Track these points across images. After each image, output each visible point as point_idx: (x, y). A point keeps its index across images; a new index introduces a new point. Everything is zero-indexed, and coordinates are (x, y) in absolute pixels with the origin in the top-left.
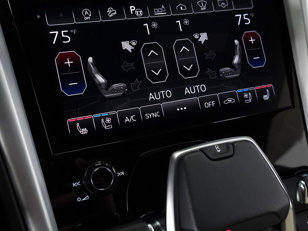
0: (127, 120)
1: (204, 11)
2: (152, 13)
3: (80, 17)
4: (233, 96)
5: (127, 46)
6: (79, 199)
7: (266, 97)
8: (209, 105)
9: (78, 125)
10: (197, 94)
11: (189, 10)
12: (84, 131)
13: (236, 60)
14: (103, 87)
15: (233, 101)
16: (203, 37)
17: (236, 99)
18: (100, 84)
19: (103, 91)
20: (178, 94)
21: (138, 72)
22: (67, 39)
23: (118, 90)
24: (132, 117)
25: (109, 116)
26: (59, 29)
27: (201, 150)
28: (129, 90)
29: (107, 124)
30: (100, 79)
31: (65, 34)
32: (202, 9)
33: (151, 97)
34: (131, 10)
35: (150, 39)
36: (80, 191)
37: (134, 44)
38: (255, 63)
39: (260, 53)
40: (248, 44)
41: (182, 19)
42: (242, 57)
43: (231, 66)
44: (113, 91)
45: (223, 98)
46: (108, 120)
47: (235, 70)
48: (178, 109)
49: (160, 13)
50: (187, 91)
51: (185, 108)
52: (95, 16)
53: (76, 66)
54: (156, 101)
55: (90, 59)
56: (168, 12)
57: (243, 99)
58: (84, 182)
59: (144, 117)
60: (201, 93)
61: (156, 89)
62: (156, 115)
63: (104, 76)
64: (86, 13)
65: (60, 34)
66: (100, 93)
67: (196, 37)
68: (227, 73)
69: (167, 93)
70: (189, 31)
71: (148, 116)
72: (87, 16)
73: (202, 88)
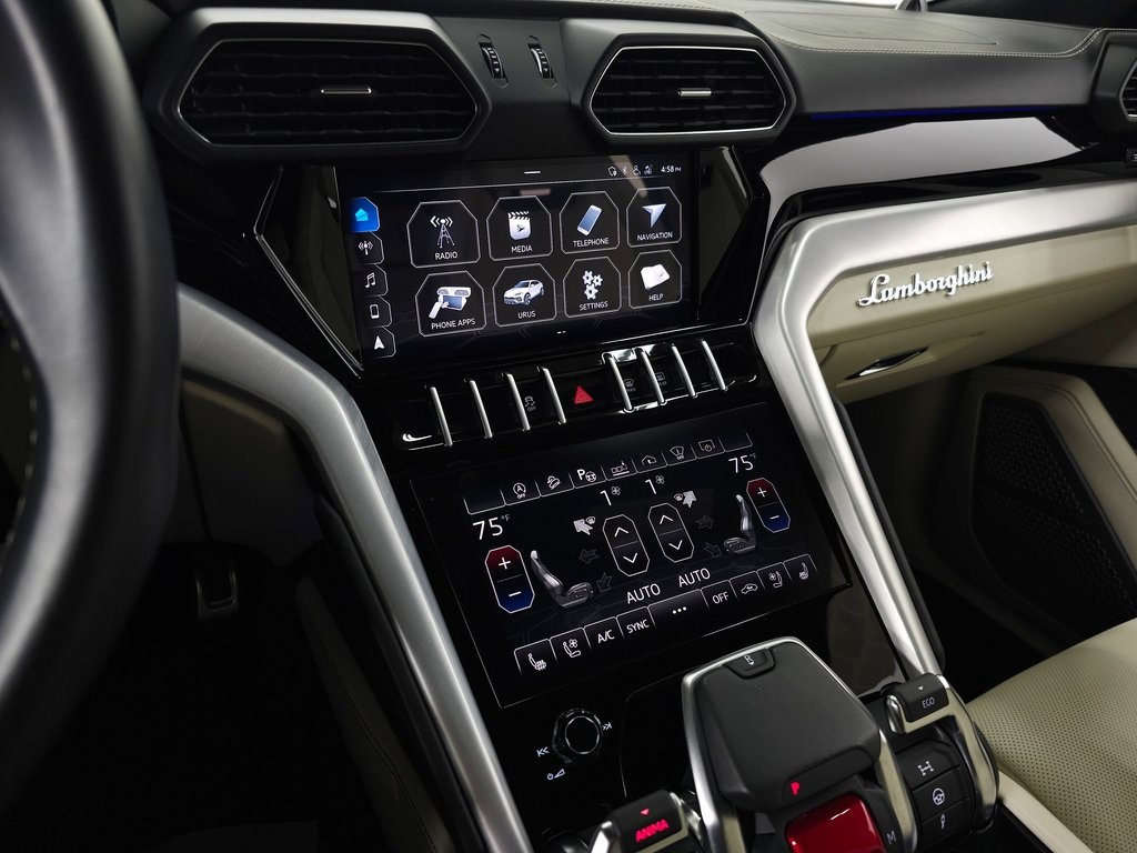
0: (600, 638)
1: (682, 460)
2: (610, 475)
3: (511, 496)
4: (753, 579)
5: (582, 526)
6: (550, 777)
7: (804, 575)
8: (720, 599)
9: (530, 656)
10: (699, 585)
11: (660, 462)
12: (540, 665)
13: (745, 524)
14: (558, 592)
15: (754, 587)
16: (690, 498)
17: (759, 584)
18: (553, 589)
19: (559, 599)
20: (670, 588)
21: (604, 562)
22: (497, 530)
23: (580, 593)
24: (607, 633)
25: (572, 636)
26: (485, 517)
27: (725, 665)
28: (596, 591)
29: (573, 650)
30: (552, 581)
31: (494, 523)
32: (679, 458)
33: (630, 598)
34: (580, 475)
35: (612, 511)
36: (552, 763)
37: (592, 522)
38: (774, 524)
39: (778, 510)
40: (758, 499)
41: (652, 476)
42: (753, 519)
43: (740, 534)
44: (573, 596)
45: (739, 585)
46: (573, 643)
47: (748, 539)
48: (674, 612)
49: (620, 472)
50: (682, 582)
51: (685, 609)
52: (531, 491)
53: (516, 566)
54: (639, 604)
55: (534, 554)
56: (630, 468)
57: (769, 583)
58: (554, 746)
59: (626, 631)
60: (704, 582)
61: (635, 585)
62: (642, 625)
63: (557, 576)
64: (520, 489)
65: (487, 524)
66: (555, 602)
67: (679, 499)
68: (737, 546)
69: (652, 589)
70: (667, 492)
71: (632, 628)
72: (521, 492)
73: (703, 573)
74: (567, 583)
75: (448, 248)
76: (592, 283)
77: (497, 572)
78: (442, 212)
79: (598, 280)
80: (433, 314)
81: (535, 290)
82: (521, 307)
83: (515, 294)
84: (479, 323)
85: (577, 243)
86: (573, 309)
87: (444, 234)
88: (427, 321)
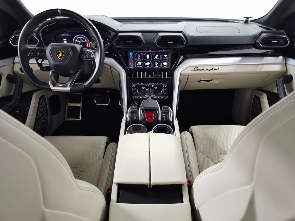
1: (157, 84)
2: (148, 84)
3: (137, 84)
5: (143, 88)
7: (166, 98)
11: (155, 84)
12: (134, 98)
13: (161, 92)
15: (159, 98)
16: (156, 88)
21: (144, 91)
25: (138, 97)
28: (142, 94)
30: (138, 92)
31: (134, 86)
35: (147, 87)
39: (166, 92)
40: (164, 90)
41: (153, 85)
44: (139, 94)
45: (157, 97)
49: (150, 84)
52: (139, 84)
53: (135, 90)
55: (137, 89)
61: (146, 94)
62: (145, 98)
66: (137, 94)
68: (159, 94)
69: (148, 95)
70: (154, 87)
73: (154, 95)
74: (139, 92)
75: (139, 58)
76: (156, 64)
77: (133, 90)
78: (139, 54)
79: (157, 63)
80: (137, 65)
81: (149, 64)
82: (147, 65)
83: (147, 64)
84: (142, 67)
85: (155, 59)
86: (154, 66)
87: (139, 56)
88: (136, 66)
